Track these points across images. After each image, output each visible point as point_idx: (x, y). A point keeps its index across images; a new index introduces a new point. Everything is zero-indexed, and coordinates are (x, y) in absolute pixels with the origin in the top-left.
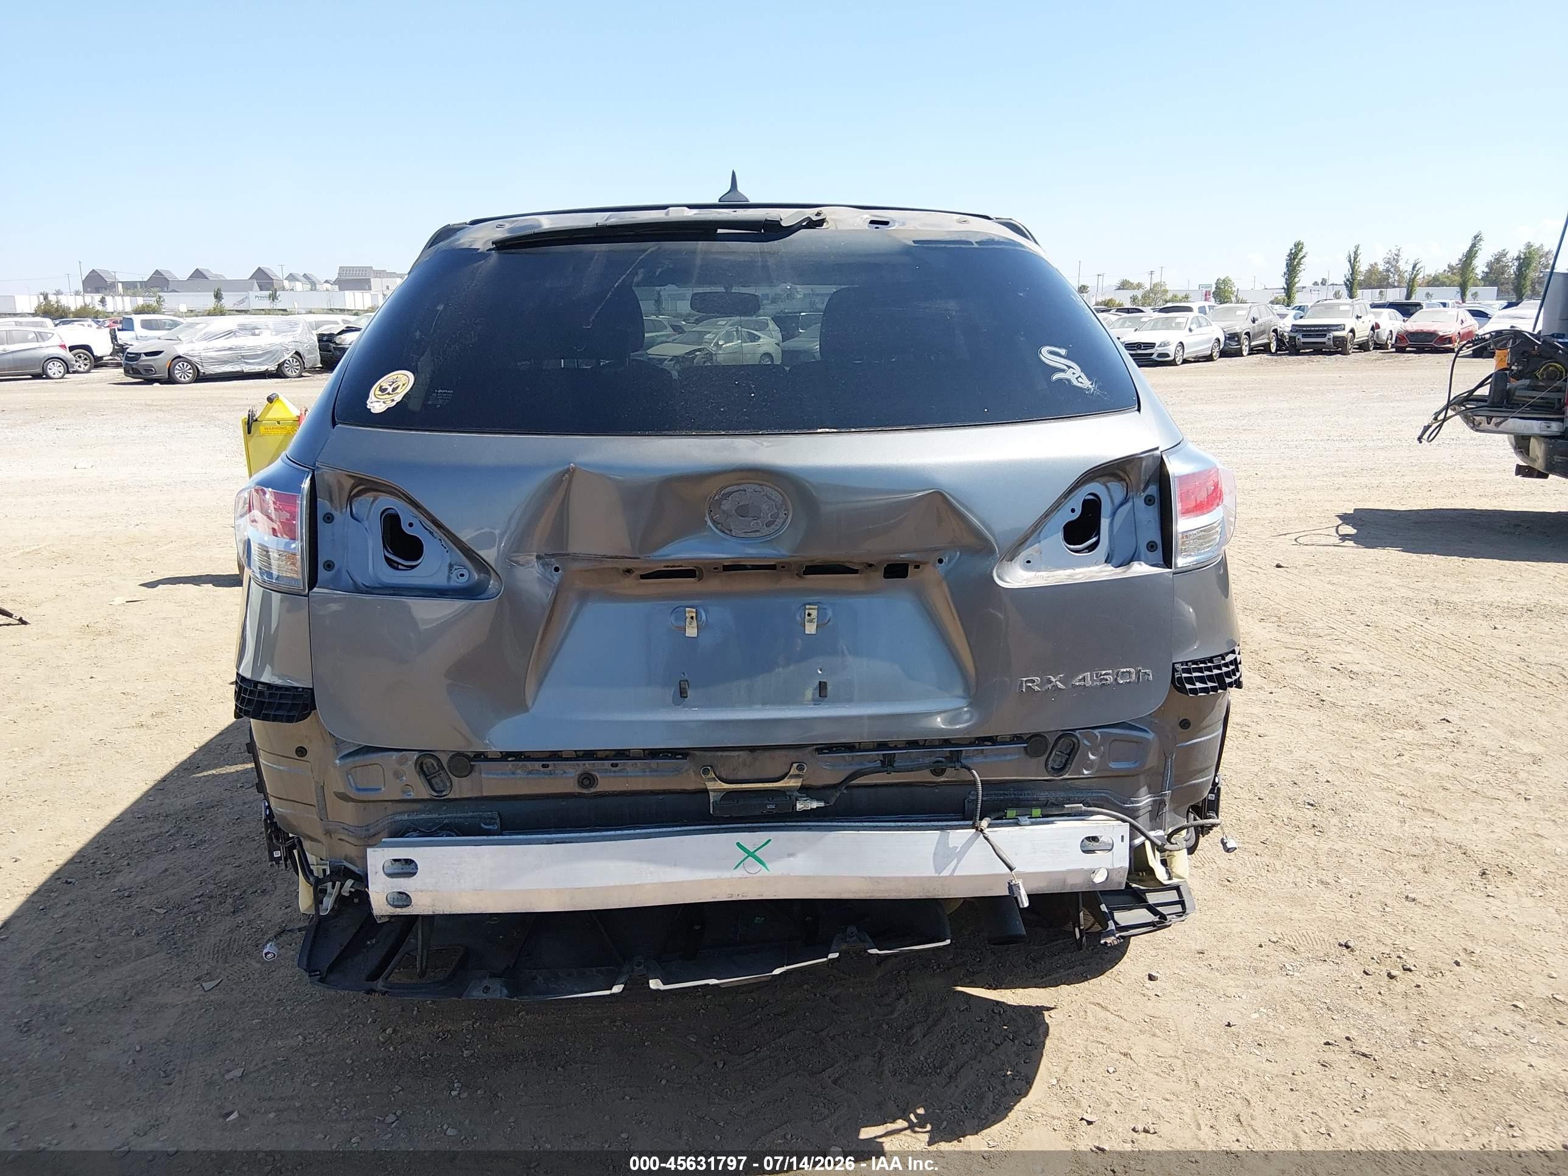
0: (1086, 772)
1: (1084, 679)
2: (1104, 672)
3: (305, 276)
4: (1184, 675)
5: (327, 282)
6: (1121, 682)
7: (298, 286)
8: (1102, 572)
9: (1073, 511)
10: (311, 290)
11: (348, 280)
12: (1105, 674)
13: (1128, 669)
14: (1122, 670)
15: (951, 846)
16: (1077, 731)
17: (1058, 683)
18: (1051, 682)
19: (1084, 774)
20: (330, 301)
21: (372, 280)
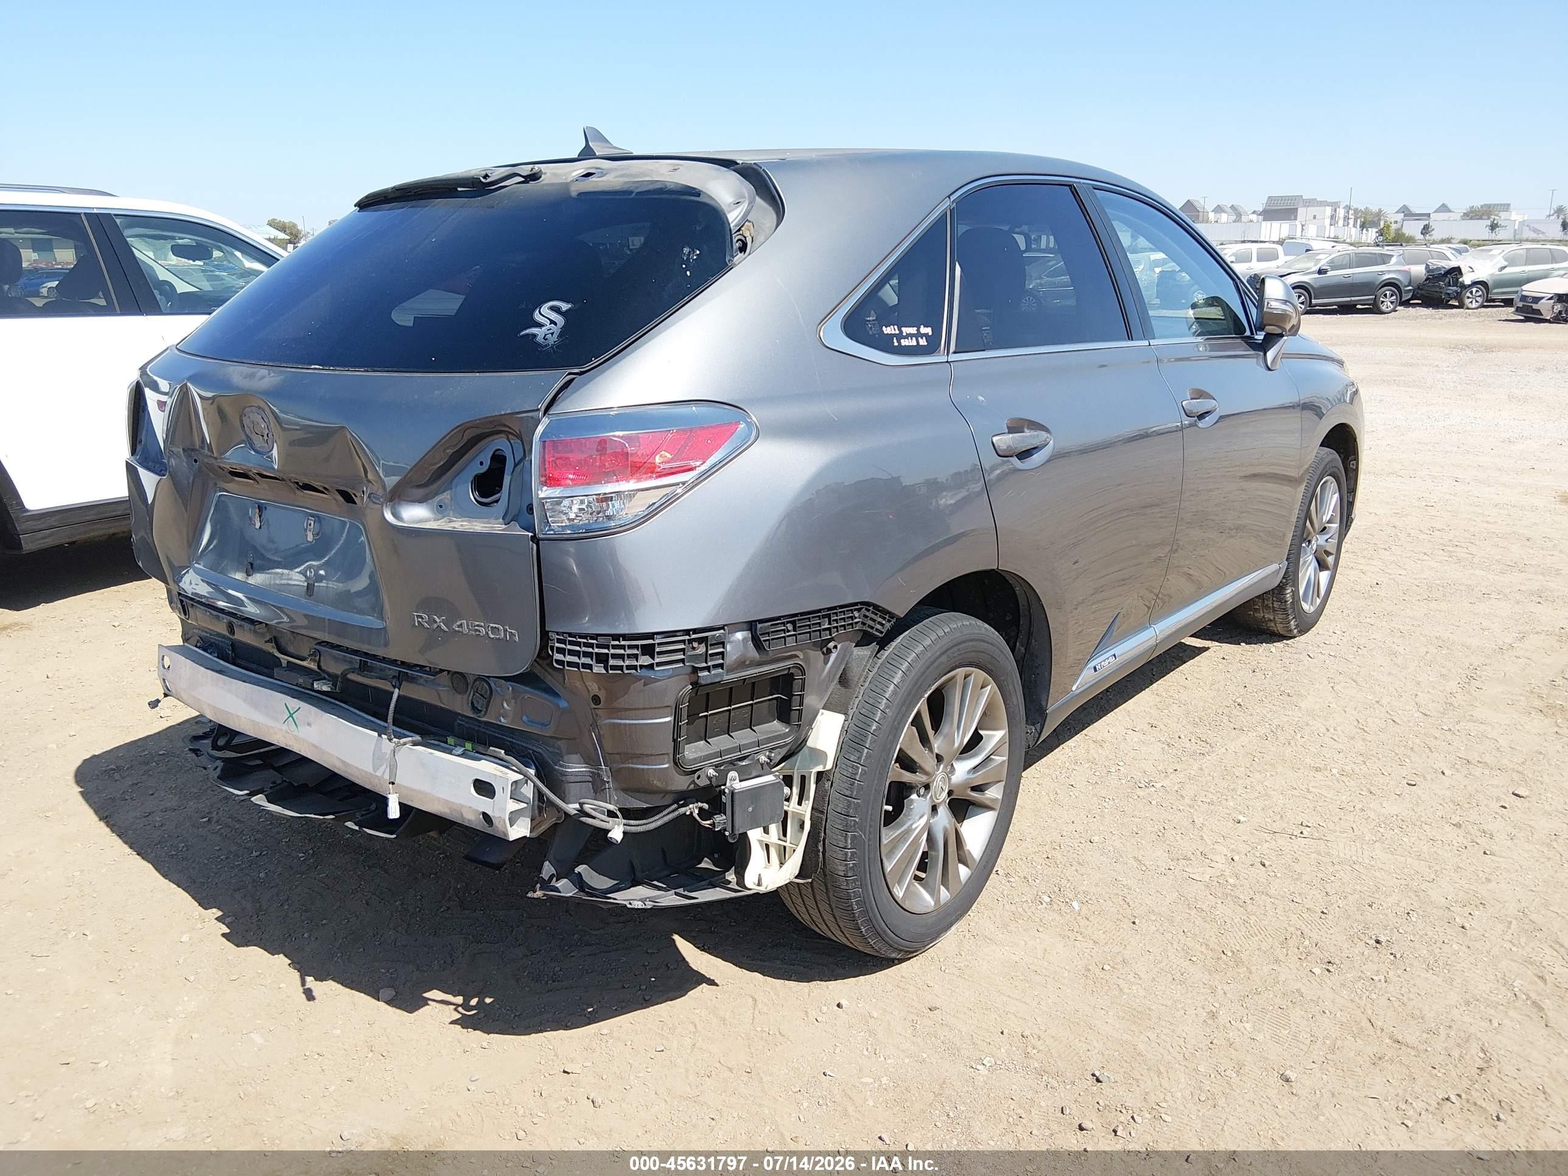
0: (502, 720)
1: (461, 626)
2: (477, 623)
3: (1232, 207)
4: (557, 645)
5: (1254, 212)
6: (492, 636)
7: (1224, 217)
8: (497, 527)
9: (481, 463)
10: (1235, 221)
11: (1276, 210)
12: (478, 626)
13: (497, 626)
14: (492, 625)
15: (383, 751)
16: (491, 679)
17: (442, 624)
18: (436, 622)
19: (500, 721)
20: (1244, 233)
21: (1299, 209)
